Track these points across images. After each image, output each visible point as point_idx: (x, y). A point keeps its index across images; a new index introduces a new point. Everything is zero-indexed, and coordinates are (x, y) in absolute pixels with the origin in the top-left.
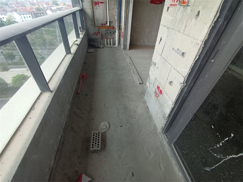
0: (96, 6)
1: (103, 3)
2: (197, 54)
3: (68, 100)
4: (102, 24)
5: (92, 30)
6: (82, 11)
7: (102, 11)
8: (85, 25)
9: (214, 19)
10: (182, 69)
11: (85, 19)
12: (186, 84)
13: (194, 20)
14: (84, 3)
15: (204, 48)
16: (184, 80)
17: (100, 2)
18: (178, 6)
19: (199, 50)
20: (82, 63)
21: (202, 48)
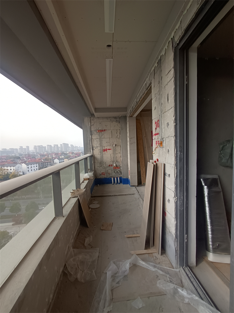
0: (104, 153)
1: (111, 149)
2: (175, 173)
3: (73, 232)
4: (110, 165)
5: (100, 170)
6: (92, 157)
7: (109, 155)
8: (93, 167)
9: (175, 152)
10: (171, 186)
11: (94, 163)
12: (177, 198)
13: (167, 154)
14: (94, 151)
15: (177, 168)
16: (175, 194)
17: (108, 149)
18: (159, 148)
19: (174, 170)
20: (88, 200)
21: (176, 169)
